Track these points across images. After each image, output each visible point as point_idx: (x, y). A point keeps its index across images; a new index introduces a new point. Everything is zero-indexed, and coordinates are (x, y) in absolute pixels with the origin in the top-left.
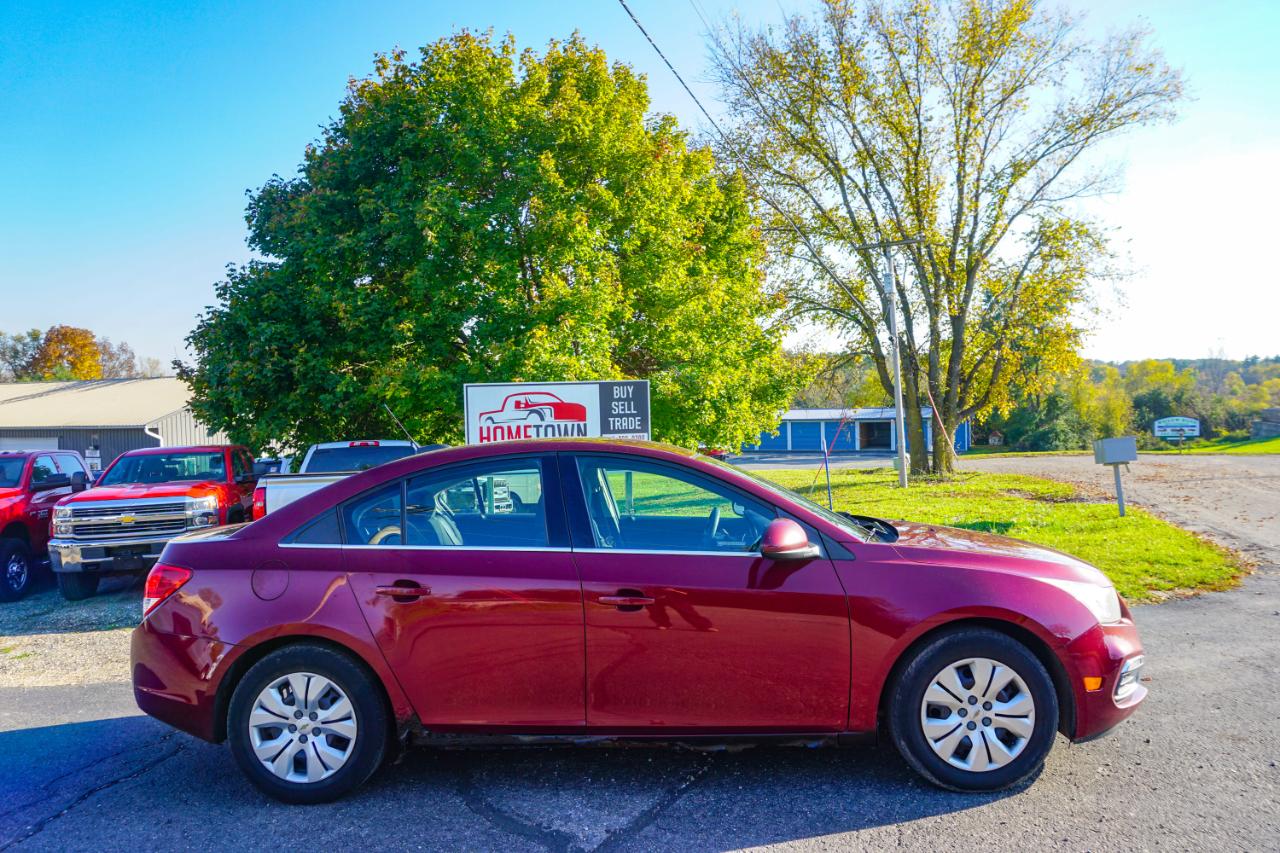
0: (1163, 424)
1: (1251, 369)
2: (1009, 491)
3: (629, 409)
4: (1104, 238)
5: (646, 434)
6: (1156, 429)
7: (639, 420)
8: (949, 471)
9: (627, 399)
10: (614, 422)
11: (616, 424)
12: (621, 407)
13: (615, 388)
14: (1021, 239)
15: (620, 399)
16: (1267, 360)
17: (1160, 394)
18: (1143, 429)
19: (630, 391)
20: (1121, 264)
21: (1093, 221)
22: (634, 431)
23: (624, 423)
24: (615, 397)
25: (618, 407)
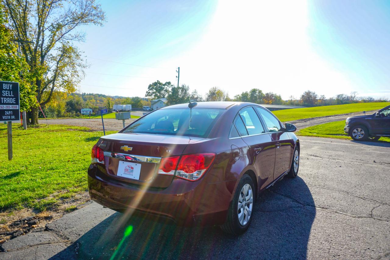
0: (83, 110)
1: (84, 97)
2: (68, 129)
3: (10, 94)
4: (79, 54)
5: (18, 106)
6: (82, 112)
7: (15, 100)
8: (37, 124)
9: (9, 90)
10: (3, 99)
11: (5, 100)
12: (6, 93)
13: (4, 84)
14: (56, 49)
15: (6, 90)
16: (87, 94)
17: (72, 102)
18: (69, 112)
19: (11, 87)
20: (83, 63)
21: (76, 48)
22: (13, 104)
23: (9, 100)
24: (4, 88)
25: (5, 93)
